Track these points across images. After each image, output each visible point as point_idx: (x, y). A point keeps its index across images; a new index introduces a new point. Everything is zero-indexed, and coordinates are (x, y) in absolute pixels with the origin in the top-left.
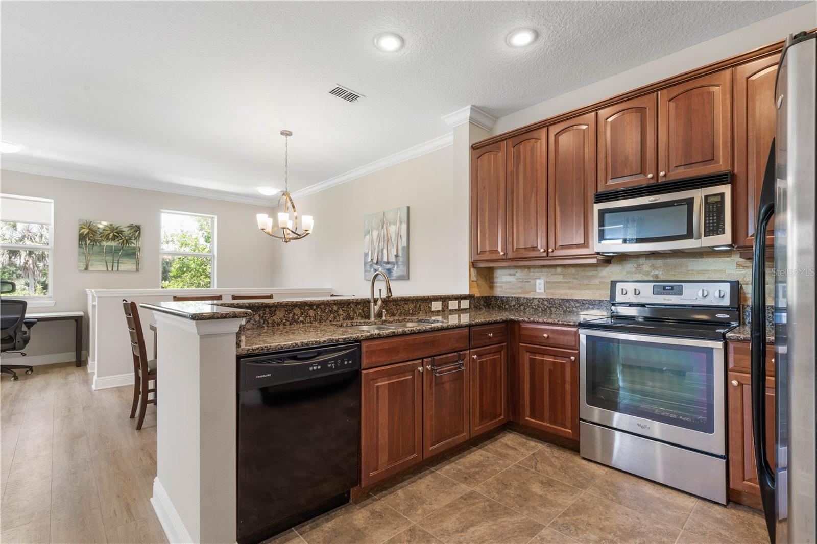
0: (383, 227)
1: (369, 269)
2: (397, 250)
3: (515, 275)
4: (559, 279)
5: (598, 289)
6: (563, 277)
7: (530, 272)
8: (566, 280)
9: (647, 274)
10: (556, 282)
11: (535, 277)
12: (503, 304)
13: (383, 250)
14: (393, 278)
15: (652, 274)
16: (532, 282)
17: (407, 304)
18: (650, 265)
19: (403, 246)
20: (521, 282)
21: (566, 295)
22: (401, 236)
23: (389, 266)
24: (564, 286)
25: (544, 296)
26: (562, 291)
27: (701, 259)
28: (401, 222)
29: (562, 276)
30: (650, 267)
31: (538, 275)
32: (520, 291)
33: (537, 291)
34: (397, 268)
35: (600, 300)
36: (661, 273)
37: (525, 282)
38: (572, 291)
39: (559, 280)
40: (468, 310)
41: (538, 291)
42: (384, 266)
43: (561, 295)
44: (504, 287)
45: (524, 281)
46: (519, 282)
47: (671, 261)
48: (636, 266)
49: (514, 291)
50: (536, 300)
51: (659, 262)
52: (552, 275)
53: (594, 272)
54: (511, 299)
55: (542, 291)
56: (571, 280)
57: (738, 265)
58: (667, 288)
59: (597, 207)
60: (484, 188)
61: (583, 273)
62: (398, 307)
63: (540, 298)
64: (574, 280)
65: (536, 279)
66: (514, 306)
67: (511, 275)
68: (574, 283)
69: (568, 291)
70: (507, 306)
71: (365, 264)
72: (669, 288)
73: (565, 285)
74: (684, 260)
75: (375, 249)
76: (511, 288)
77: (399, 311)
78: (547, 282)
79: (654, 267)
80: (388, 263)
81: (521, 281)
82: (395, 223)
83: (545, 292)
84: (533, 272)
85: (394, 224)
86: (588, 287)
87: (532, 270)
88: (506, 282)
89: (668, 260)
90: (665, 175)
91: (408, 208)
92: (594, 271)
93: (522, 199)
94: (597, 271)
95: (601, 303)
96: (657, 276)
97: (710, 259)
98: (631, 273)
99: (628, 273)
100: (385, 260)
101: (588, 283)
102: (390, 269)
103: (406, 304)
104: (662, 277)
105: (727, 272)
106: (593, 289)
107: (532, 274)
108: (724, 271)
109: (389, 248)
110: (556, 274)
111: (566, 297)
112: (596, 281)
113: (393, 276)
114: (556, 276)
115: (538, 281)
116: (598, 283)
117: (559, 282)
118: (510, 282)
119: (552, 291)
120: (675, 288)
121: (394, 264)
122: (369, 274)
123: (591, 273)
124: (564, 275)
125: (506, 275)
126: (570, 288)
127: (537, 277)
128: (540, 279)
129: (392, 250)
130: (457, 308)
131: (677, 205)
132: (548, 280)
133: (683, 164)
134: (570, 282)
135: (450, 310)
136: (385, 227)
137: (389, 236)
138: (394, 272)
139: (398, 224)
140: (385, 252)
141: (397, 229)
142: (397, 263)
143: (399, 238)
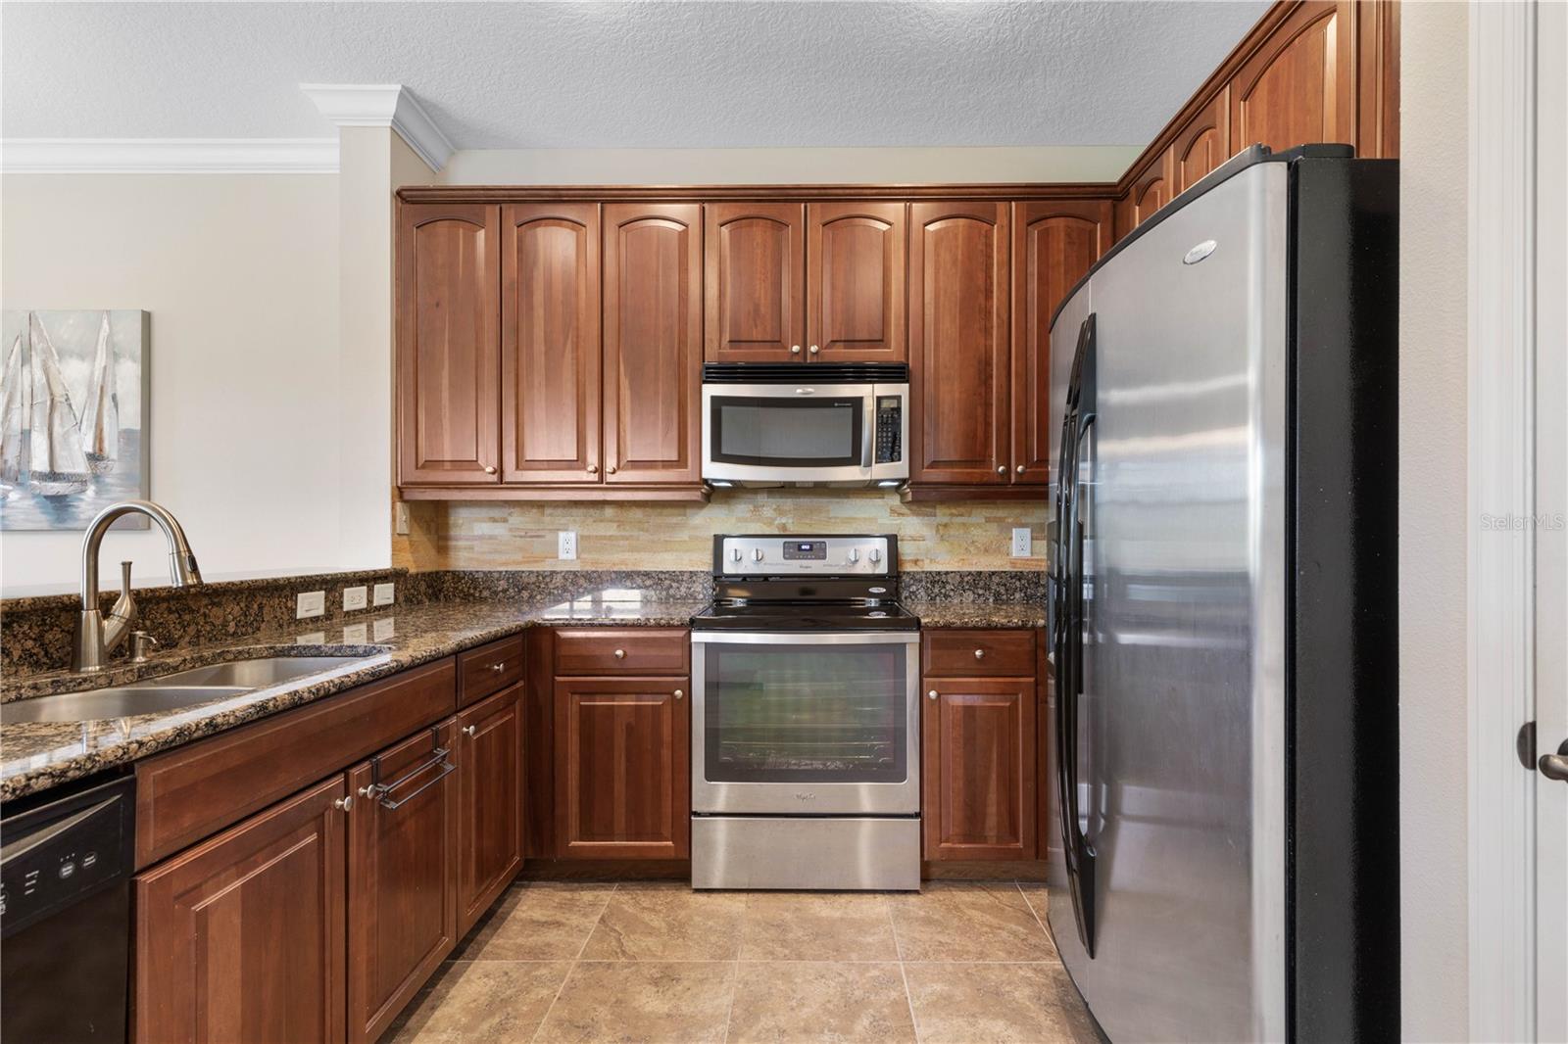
0: (26, 360)
2: (99, 438)
3: (505, 521)
4: (611, 530)
5: (687, 551)
6: (619, 526)
7: (543, 514)
8: (623, 533)
9: (770, 522)
10: (604, 537)
11: (554, 527)
12: (475, 589)
13: (26, 435)
14: (76, 525)
15: (776, 522)
16: (549, 537)
17: (219, 605)
18: (774, 506)
19: (123, 427)
20: (521, 537)
21: (623, 562)
22: (114, 397)
23: (56, 488)
24: (619, 546)
25: (576, 568)
26: (616, 556)
27: (846, 500)
28: (115, 356)
29: (615, 525)
30: (775, 510)
31: (563, 521)
32: (519, 557)
33: (560, 558)
34: (98, 493)
35: (691, 572)
36: (790, 521)
37: (531, 537)
38: (636, 556)
39: (610, 533)
40: (391, 611)
41: (562, 556)
42: (34, 487)
43: (614, 564)
44: (476, 549)
45: (529, 534)
46: (515, 536)
47: (805, 502)
48: (751, 507)
49: (504, 558)
50: (559, 576)
51: (788, 503)
52: (594, 521)
53: (680, 518)
54: (496, 575)
55: (572, 556)
56: (635, 533)
57: (893, 511)
58: (803, 547)
59: (710, 390)
60: (438, 305)
61: (659, 520)
62: (187, 617)
63: (567, 572)
64: (641, 533)
65: (558, 530)
66: (505, 591)
67: (494, 520)
68: (641, 538)
69: (627, 556)
70: (486, 593)
72: (808, 547)
73: (622, 542)
74: (824, 501)
76: (496, 551)
77: (192, 630)
78: (582, 537)
79: (780, 512)
80: (53, 476)
81: (523, 534)
82: (86, 354)
83: (578, 558)
84: (551, 515)
85: (82, 357)
86: (667, 546)
87: (548, 511)
88: (481, 538)
89: (801, 500)
90: (817, 353)
91: (147, 318)
92: (680, 515)
93: (543, 349)
94: (685, 515)
95: (694, 578)
96: (784, 526)
97: (858, 501)
98: (745, 520)
99: (739, 520)
100: (38, 463)
101: (668, 539)
102: (66, 496)
103: (213, 604)
104: (792, 530)
105: (880, 521)
106: (677, 550)
107: (547, 519)
108: (873, 520)
109: (57, 430)
110: (601, 521)
111: (624, 568)
112: (684, 535)
113: (76, 520)
114: (602, 524)
115: (562, 535)
116: (687, 539)
117: (611, 536)
118: (491, 537)
119: (595, 556)
120: (815, 547)
121: (84, 482)
123: (674, 520)
124: (620, 524)
125: (483, 521)
126: (633, 549)
127: (561, 527)
128: (566, 530)
129: (74, 438)
130: (363, 605)
131: (838, 407)
132: (586, 533)
133: (843, 339)
134: (631, 536)
135: (348, 612)
136: (36, 361)
137: (58, 391)
138: (83, 505)
139: (101, 359)
140: (39, 442)
141: (98, 374)
142: (97, 478)
143: (108, 402)
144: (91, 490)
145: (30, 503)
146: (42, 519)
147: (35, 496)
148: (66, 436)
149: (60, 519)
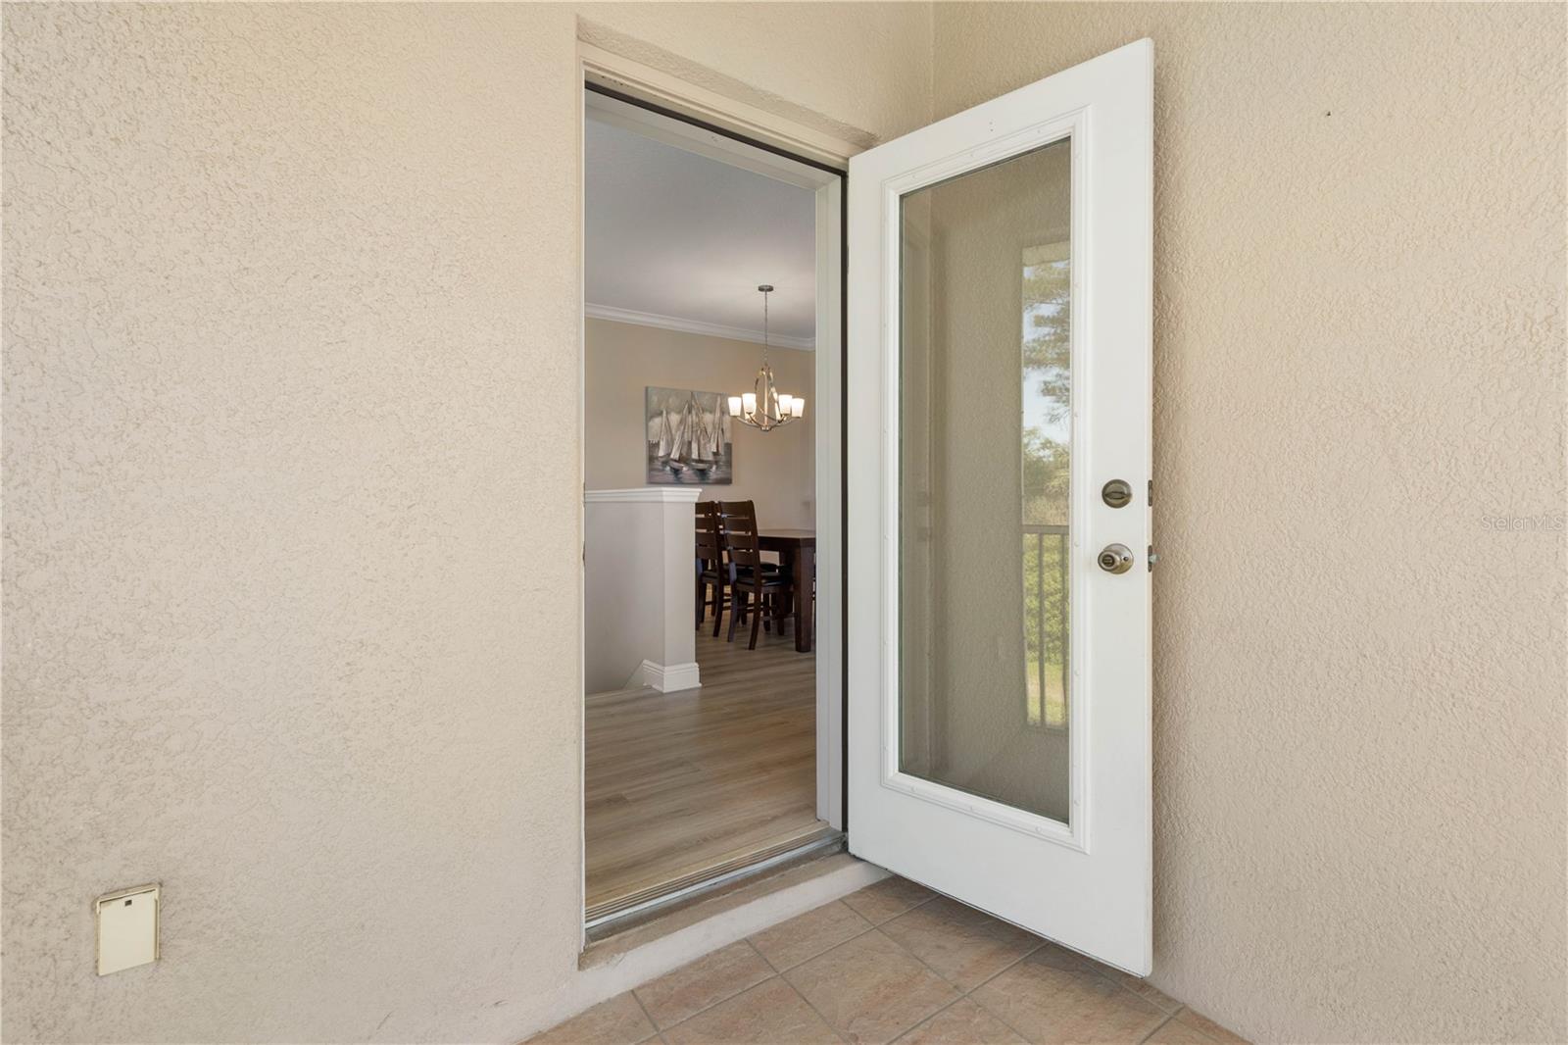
0: (690, 412)
1: (661, 468)
2: (718, 447)
13: (690, 443)
14: (710, 481)
19: (726, 441)
22: (722, 430)
23: (701, 466)
28: (723, 413)
34: (717, 468)
42: (693, 466)
71: (651, 459)
75: (673, 441)
80: (700, 461)
85: (711, 412)
100: (695, 456)
102: (705, 470)
109: (702, 442)
113: (709, 479)
121: (712, 464)
122: (660, 473)
129: (708, 445)
136: (694, 412)
137: (702, 426)
138: (711, 474)
139: (718, 414)
140: (694, 446)
141: (717, 420)
142: (716, 463)
143: (720, 432)
144: (714, 468)
145: (691, 472)
146: (696, 479)
147: (693, 469)
148: (705, 444)
149: (703, 479)
